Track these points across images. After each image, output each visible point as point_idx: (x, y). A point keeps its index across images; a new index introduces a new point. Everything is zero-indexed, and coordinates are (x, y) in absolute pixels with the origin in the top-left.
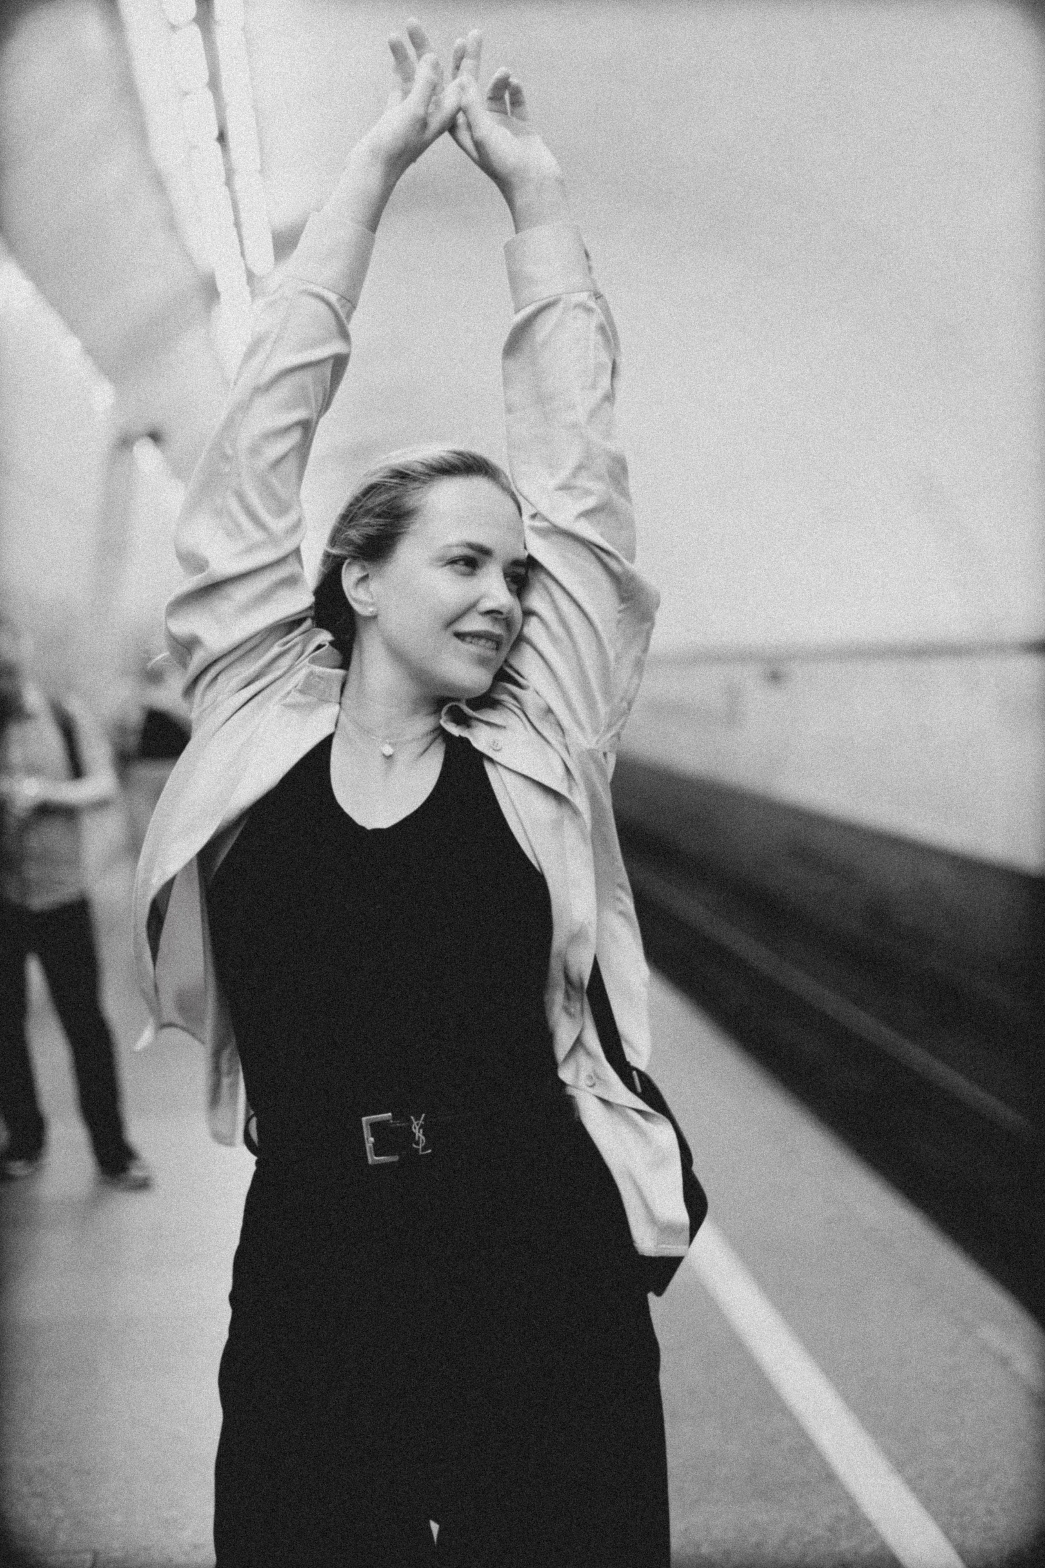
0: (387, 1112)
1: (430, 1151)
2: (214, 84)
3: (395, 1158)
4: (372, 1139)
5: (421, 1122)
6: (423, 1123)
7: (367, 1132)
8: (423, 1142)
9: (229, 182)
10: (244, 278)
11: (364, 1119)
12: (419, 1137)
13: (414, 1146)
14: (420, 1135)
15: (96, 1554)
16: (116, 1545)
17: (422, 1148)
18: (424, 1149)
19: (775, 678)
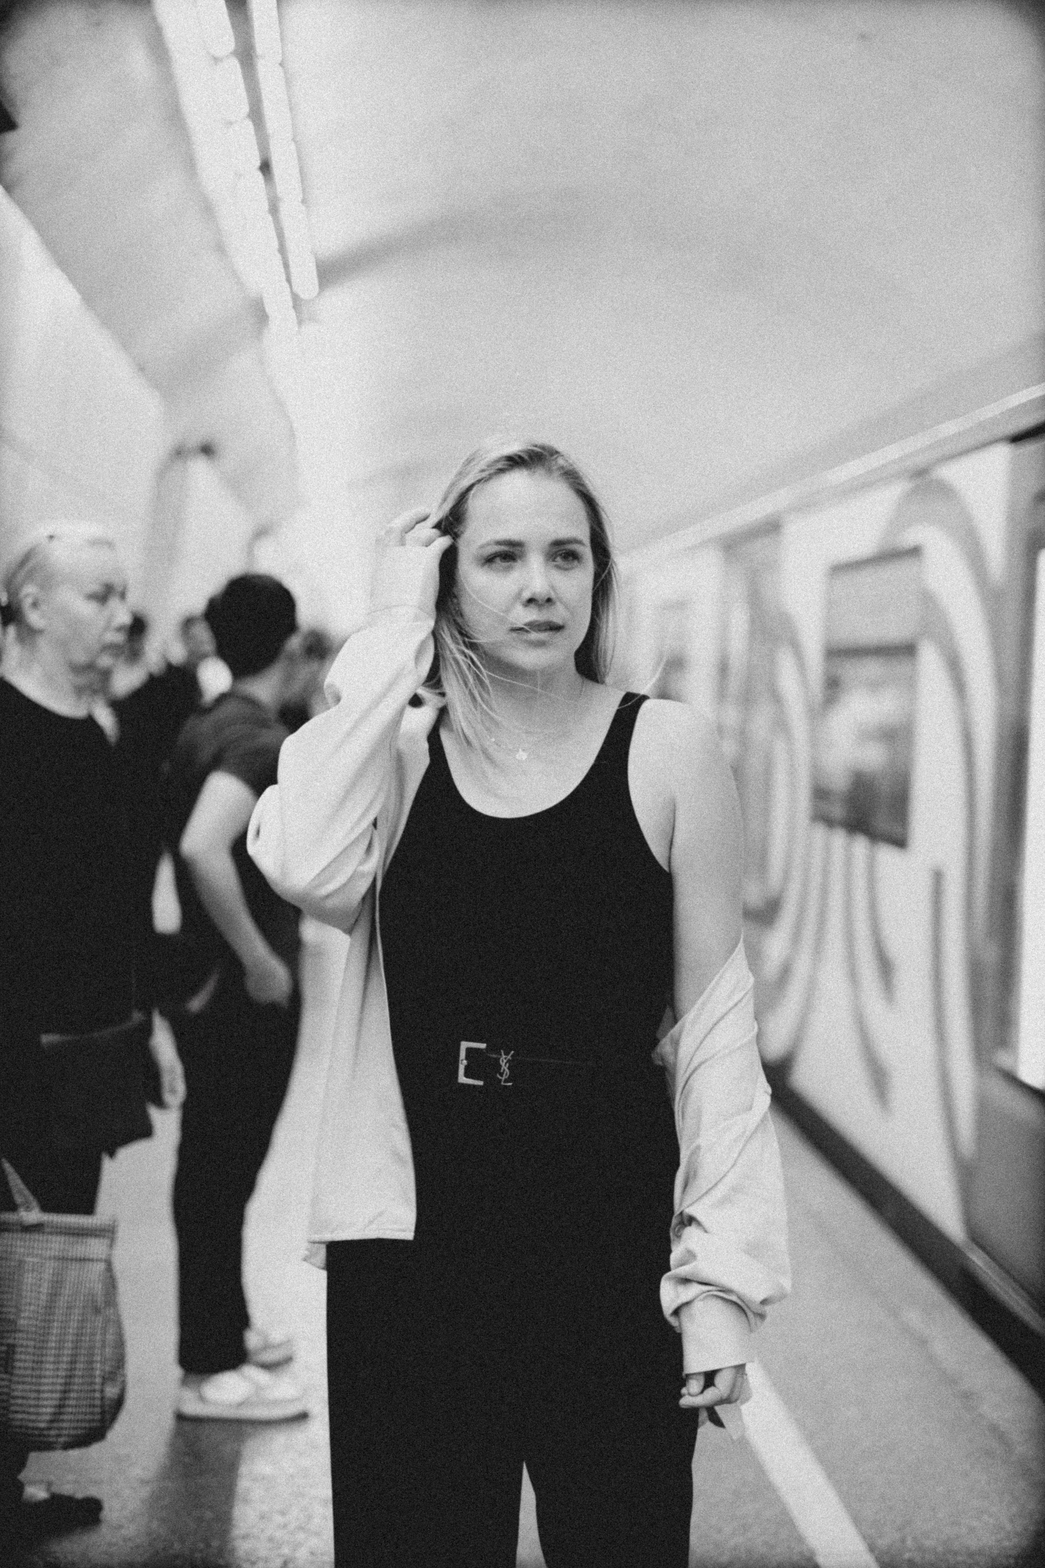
0: (483, 1042)
1: (510, 1084)
2: (256, 115)
3: (481, 1083)
4: (465, 1062)
5: (509, 1057)
6: (511, 1058)
7: (463, 1054)
8: (506, 1075)
9: (273, 211)
10: (290, 303)
11: (463, 1043)
12: (504, 1070)
13: (498, 1076)
14: (506, 1068)
17: (505, 1079)
18: (506, 1081)
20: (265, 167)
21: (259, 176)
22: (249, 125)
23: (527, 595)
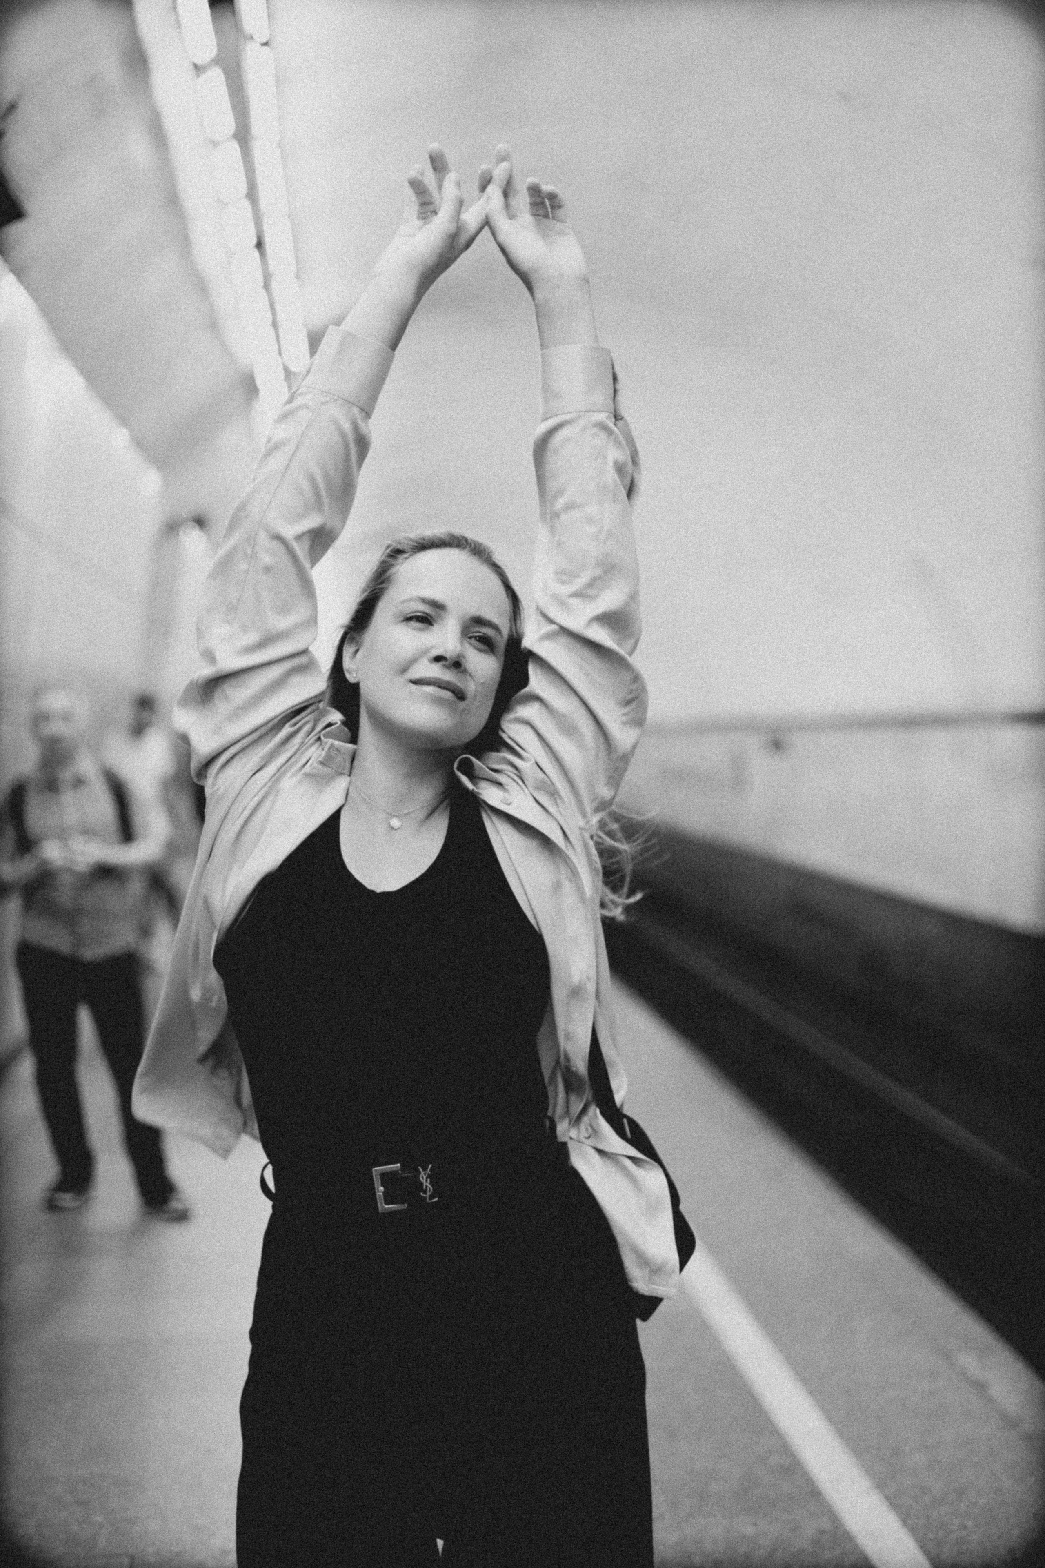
0: (396, 1163)
1: (436, 1199)
2: (252, 194)
3: (405, 1206)
4: (382, 1189)
5: (428, 1171)
6: (430, 1173)
7: (377, 1180)
8: (430, 1191)
9: (267, 287)
10: (282, 376)
11: (377, 1170)
12: (426, 1186)
13: (422, 1194)
14: (428, 1185)
15: (133, 1558)
16: (151, 1550)
17: (430, 1196)
18: (431, 1197)
19: (777, 745)
20: (260, 245)
21: (256, 253)
22: (247, 203)
23: (436, 652)
